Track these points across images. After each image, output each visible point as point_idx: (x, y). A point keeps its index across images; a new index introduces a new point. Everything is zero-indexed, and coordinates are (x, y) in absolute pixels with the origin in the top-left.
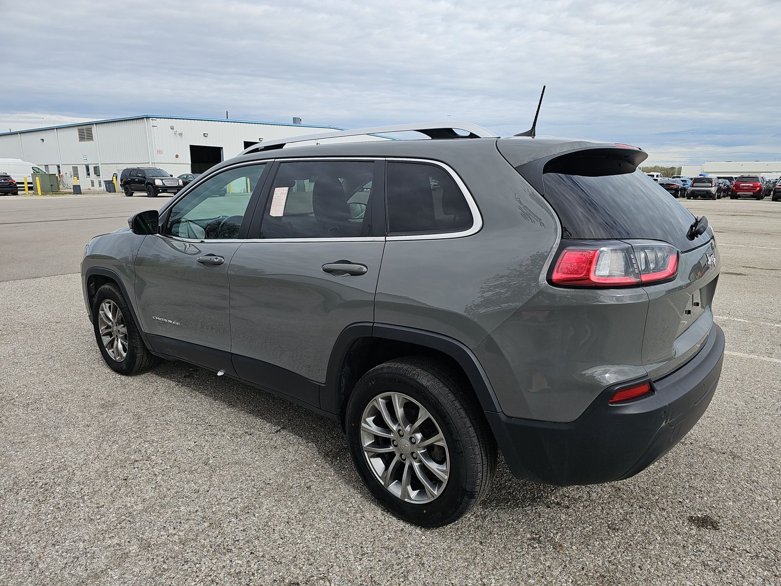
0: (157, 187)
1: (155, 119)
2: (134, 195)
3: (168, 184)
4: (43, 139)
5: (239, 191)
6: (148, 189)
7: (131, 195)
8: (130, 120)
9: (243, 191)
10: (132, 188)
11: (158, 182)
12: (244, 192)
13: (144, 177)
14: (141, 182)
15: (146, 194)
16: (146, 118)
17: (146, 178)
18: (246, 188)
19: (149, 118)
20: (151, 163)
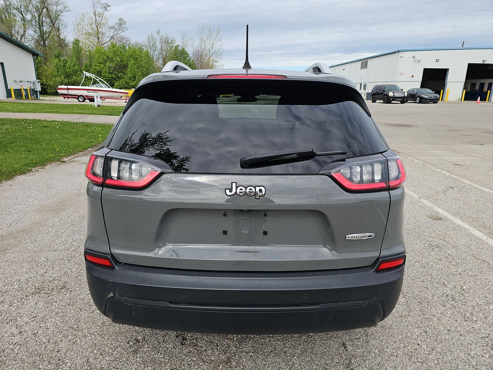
0: (390, 97)
1: (404, 52)
2: (376, 102)
3: (397, 95)
4: (344, 69)
5: (454, 100)
6: (384, 99)
7: (375, 102)
8: (389, 54)
9: (457, 100)
10: (376, 97)
11: (391, 94)
12: (459, 101)
13: (384, 91)
14: (381, 94)
15: (382, 102)
16: (398, 52)
17: (385, 91)
18: (461, 98)
19: (400, 52)
20: (394, 81)
